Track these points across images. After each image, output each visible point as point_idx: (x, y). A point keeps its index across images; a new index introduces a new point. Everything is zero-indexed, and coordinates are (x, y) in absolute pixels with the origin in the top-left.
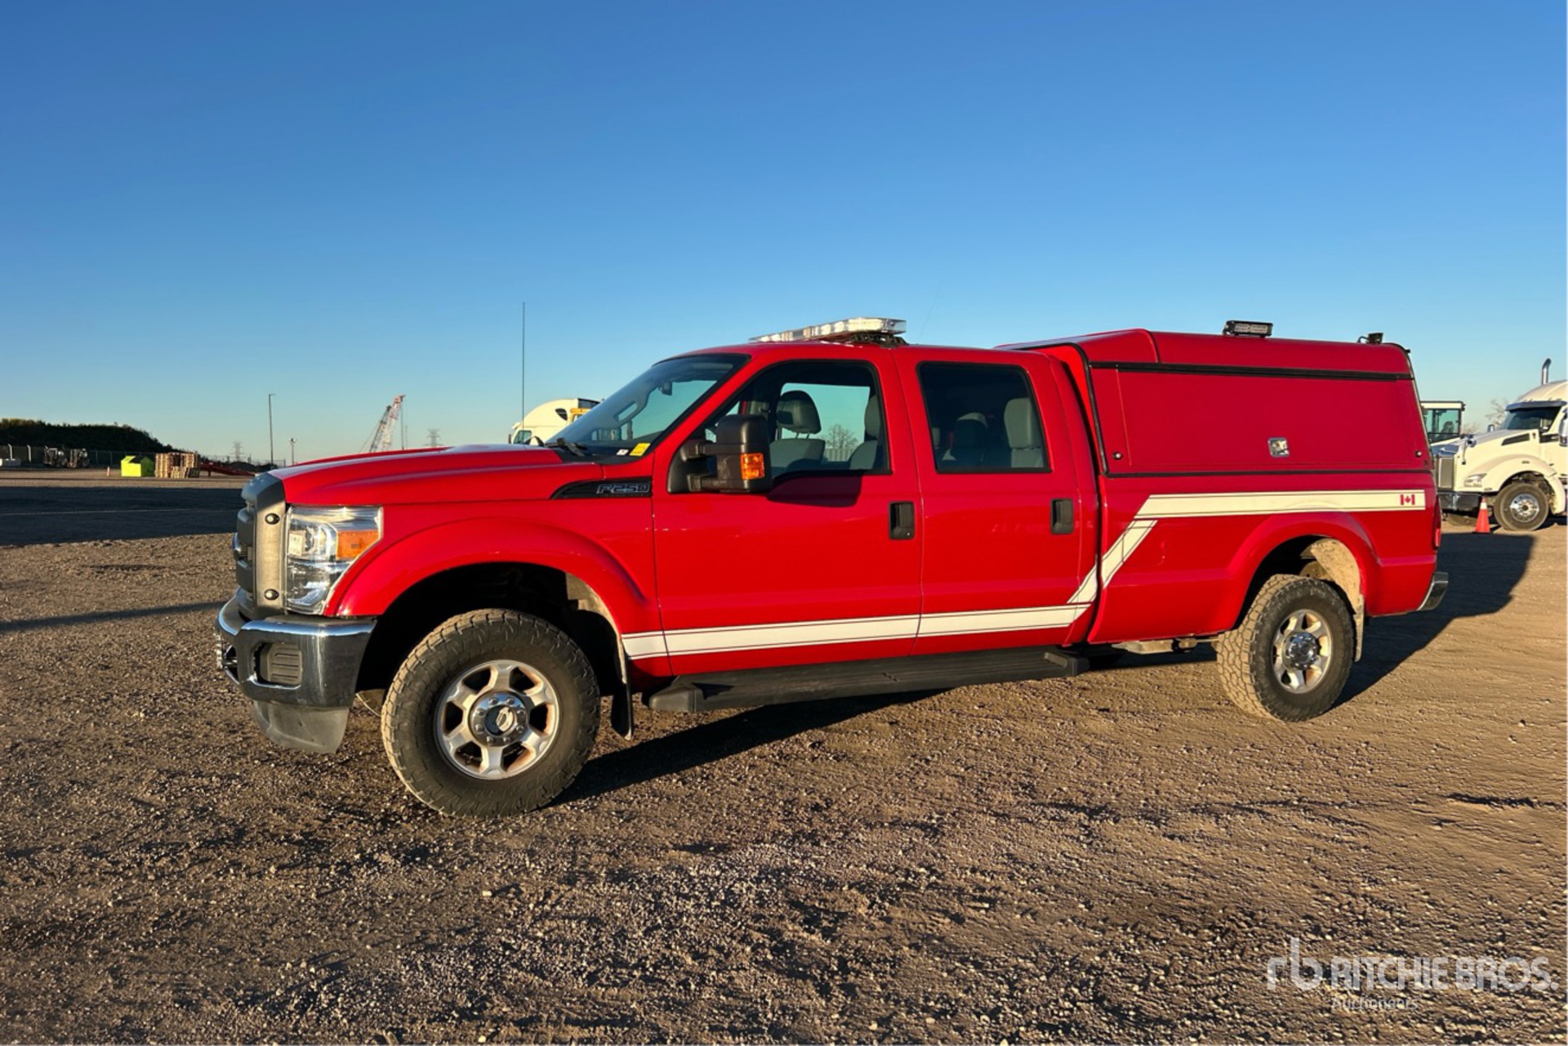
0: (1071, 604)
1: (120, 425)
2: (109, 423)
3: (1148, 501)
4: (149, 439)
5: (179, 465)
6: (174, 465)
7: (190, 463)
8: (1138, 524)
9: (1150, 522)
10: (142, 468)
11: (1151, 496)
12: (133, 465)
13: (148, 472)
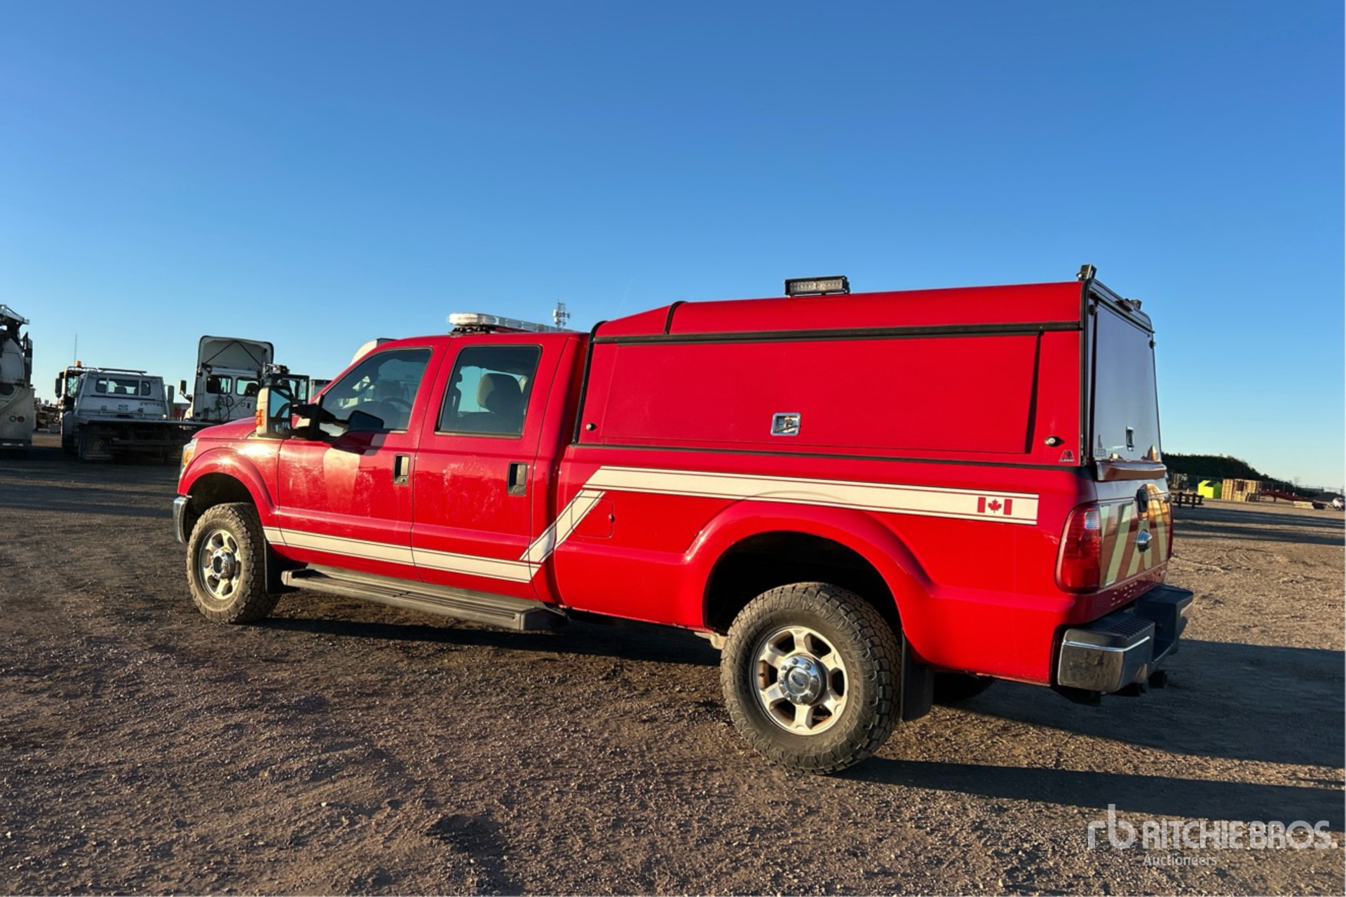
0: (522, 561)
1: (1225, 456)
2: (1216, 454)
3: (599, 472)
4: (1248, 468)
5: (1242, 490)
6: (1238, 490)
7: (1251, 490)
8: (587, 493)
9: (598, 493)
10: (1215, 491)
11: (603, 467)
12: (1207, 488)
13: (1218, 494)
